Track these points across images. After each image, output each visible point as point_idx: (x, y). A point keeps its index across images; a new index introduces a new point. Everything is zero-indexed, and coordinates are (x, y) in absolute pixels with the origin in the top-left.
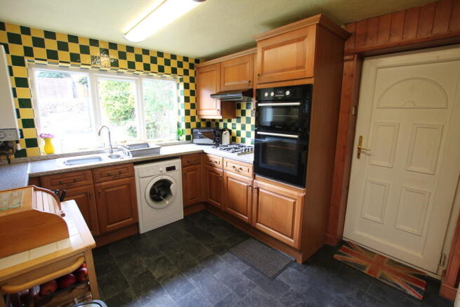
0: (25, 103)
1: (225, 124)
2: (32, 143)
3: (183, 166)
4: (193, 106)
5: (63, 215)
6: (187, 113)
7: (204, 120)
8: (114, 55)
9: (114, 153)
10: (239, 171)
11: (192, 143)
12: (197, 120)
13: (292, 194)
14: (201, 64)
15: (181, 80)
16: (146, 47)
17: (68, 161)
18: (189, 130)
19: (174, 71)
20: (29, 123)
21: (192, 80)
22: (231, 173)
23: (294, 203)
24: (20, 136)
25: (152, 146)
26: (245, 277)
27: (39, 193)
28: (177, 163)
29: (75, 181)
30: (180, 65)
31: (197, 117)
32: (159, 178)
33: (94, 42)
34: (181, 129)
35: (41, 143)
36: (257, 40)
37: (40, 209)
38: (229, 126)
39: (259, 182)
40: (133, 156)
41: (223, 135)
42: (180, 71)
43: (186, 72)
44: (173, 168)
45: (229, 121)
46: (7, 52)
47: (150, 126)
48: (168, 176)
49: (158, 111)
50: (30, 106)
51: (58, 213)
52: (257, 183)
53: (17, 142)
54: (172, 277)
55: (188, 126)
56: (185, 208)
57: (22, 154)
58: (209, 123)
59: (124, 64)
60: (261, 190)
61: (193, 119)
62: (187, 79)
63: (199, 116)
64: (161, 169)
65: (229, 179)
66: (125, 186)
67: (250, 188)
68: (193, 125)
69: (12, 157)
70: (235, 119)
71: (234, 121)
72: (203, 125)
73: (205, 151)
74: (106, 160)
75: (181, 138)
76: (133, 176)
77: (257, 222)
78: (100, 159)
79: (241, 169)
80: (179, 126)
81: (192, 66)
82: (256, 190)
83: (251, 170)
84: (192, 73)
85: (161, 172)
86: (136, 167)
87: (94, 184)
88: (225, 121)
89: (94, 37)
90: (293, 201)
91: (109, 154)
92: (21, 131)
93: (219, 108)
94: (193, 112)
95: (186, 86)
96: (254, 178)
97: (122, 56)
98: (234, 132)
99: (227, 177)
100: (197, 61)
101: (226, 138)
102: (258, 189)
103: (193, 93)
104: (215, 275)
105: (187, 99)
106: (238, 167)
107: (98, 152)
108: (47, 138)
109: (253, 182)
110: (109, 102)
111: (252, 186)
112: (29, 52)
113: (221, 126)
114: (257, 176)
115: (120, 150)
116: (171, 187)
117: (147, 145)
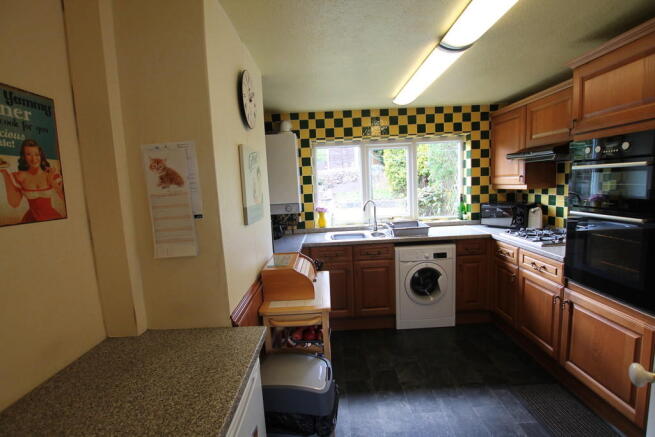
0: (307, 180)
1: (538, 198)
2: (310, 216)
3: (458, 255)
4: (485, 172)
5: (315, 281)
6: (475, 181)
7: (502, 191)
8: (385, 122)
9: (379, 231)
10: (542, 270)
11: (480, 224)
12: (491, 191)
13: (634, 325)
14: (501, 111)
15: (468, 137)
16: (421, 104)
17: (335, 236)
18: (478, 205)
19: (458, 127)
20: (309, 198)
21: (485, 135)
22: (529, 273)
23: (638, 341)
24: (301, 210)
25: (422, 224)
26: (521, 429)
27: (302, 259)
28: (450, 249)
29: (337, 256)
30: (467, 117)
31: (490, 187)
32: (423, 266)
33: (366, 113)
34: (465, 204)
35: (317, 217)
36: (573, 67)
37: (298, 270)
38: (545, 200)
39: (573, 293)
40: (396, 235)
41: (531, 214)
42: (467, 126)
43: (475, 126)
44: (442, 255)
45: (545, 192)
46: (298, 136)
47: (435, 199)
48: (435, 265)
49: (447, 178)
50: (310, 183)
51: (312, 278)
52: (569, 295)
53: (299, 215)
54: (418, 387)
55: (475, 199)
56: (458, 312)
57: (302, 226)
58: (511, 195)
59: (394, 129)
60: (576, 307)
61: (484, 190)
62: (476, 135)
63: (494, 185)
64: (427, 255)
65: (527, 282)
66: (383, 269)
67: (558, 301)
68: (484, 198)
69: (295, 227)
70: (555, 190)
71: (553, 192)
72: (500, 198)
73: (495, 236)
74: (369, 237)
75: (465, 216)
76: (392, 258)
77: (568, 359)
78: (363, 236)
79: (544, 267)
80: (463, 199)
81: (484, 116)
82: (567, 305)
83: (560, 271)
84: (484, 126)
85: (427, 258)
86: (397, 249)
87: (353, 261)
88: (538, 192)
89: (366, 107)
90: (635, 337)
91: (373, 232)
92: (303, 205)
93: (522, 173)
94: (484, 181)
95: (475, 145)
96: (566, 285)
97: (394, 121)
98: (553, 208)
99: (524, 279)
100: (494, 107)
101: (536, 219)
102: (571, 304)
103: (485, 153)
104: (474, 409)
105: (475, 163)
106: (540, 264)
107: (363, 229)
108: (321, 212)
109: (562, 290)
110: (393, 170)
111: (561, 299)
112: (313, 134)
113: (532, 199)
114: (571, 283)
115: (385, 227)
116: (440, 280)
117: (416, 223)
